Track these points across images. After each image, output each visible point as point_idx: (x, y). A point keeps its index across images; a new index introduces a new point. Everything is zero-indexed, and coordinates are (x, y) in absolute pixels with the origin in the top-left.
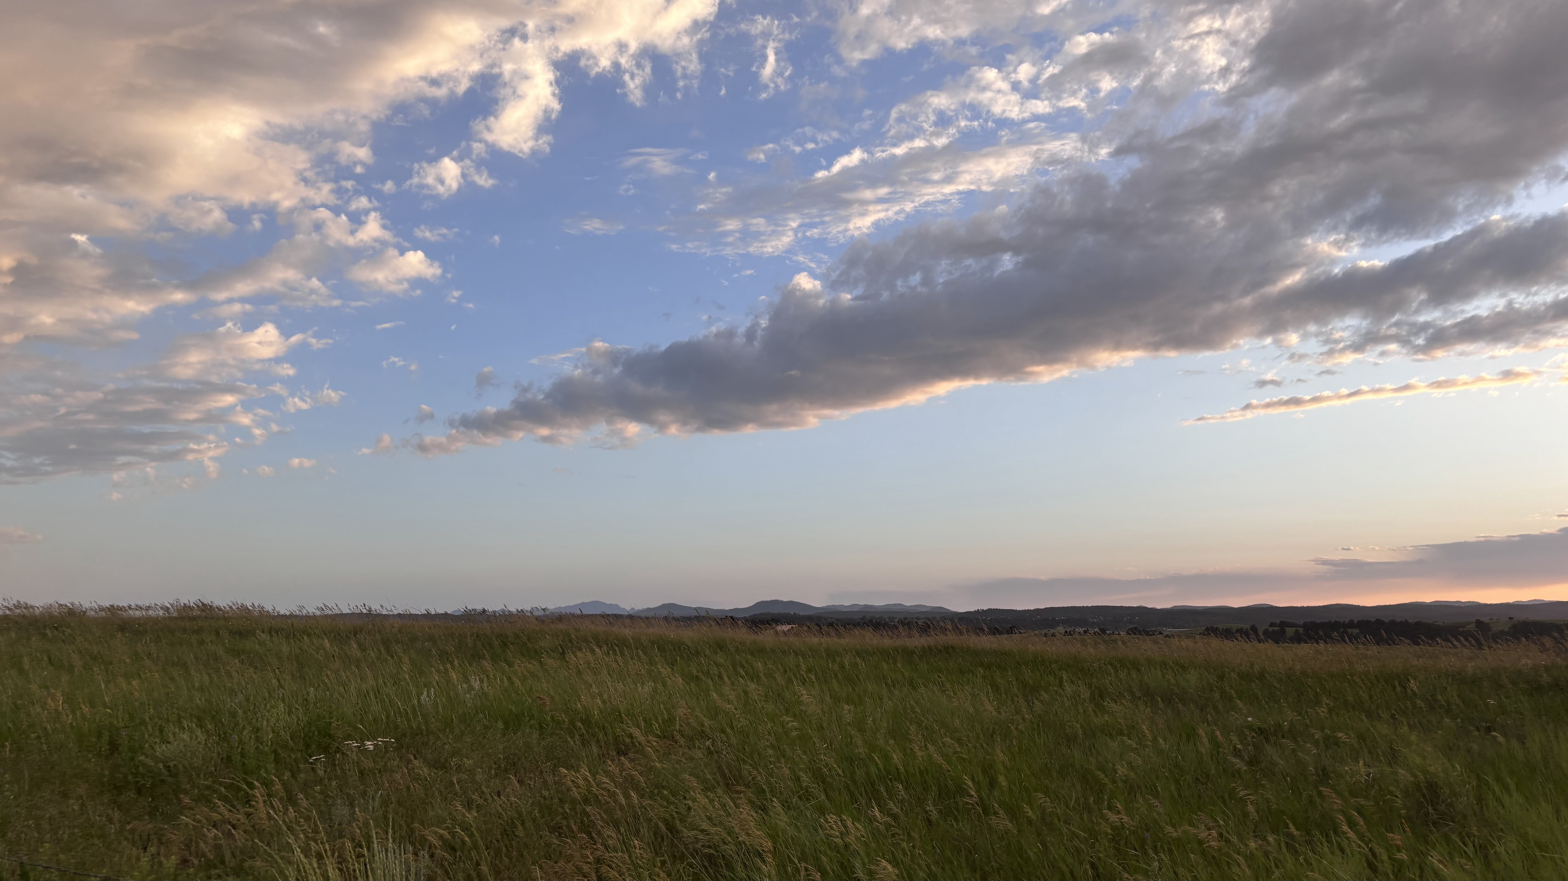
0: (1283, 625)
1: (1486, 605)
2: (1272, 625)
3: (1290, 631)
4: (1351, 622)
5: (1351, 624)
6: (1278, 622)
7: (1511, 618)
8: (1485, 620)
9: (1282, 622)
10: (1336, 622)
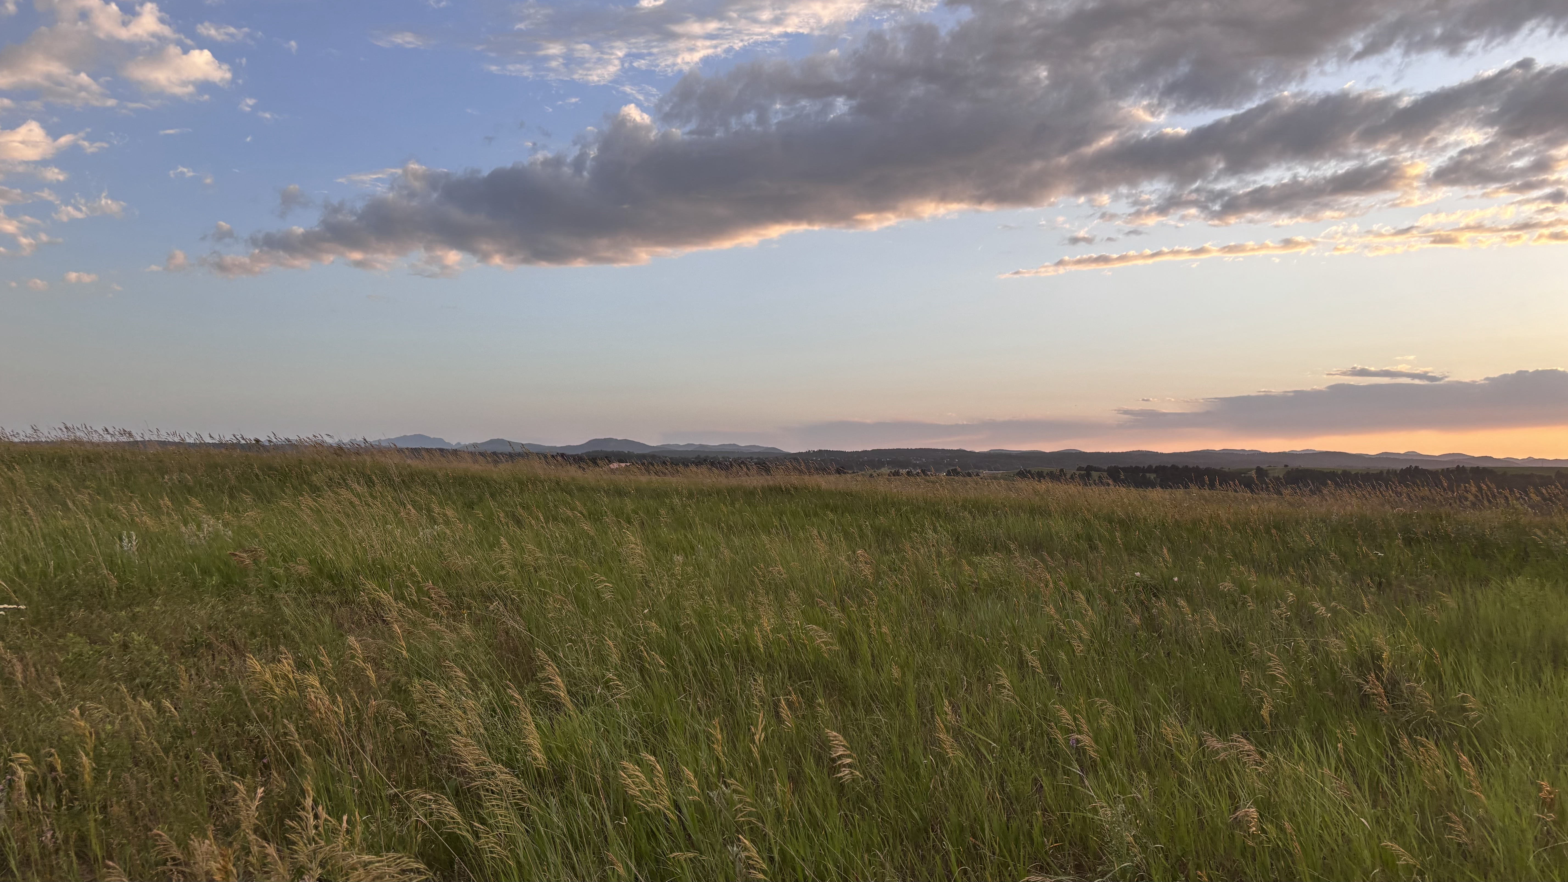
0: (1089, 469)
1: (1266, 453)
2: (1080, 469)
3: (1095, 474)
4: (1151, 467)
5: (1150, 469)
6: (1085, 466)
7: (1286, 466)
8: (1264, 467)
9: (1088, 466)
10: (1137, 467)
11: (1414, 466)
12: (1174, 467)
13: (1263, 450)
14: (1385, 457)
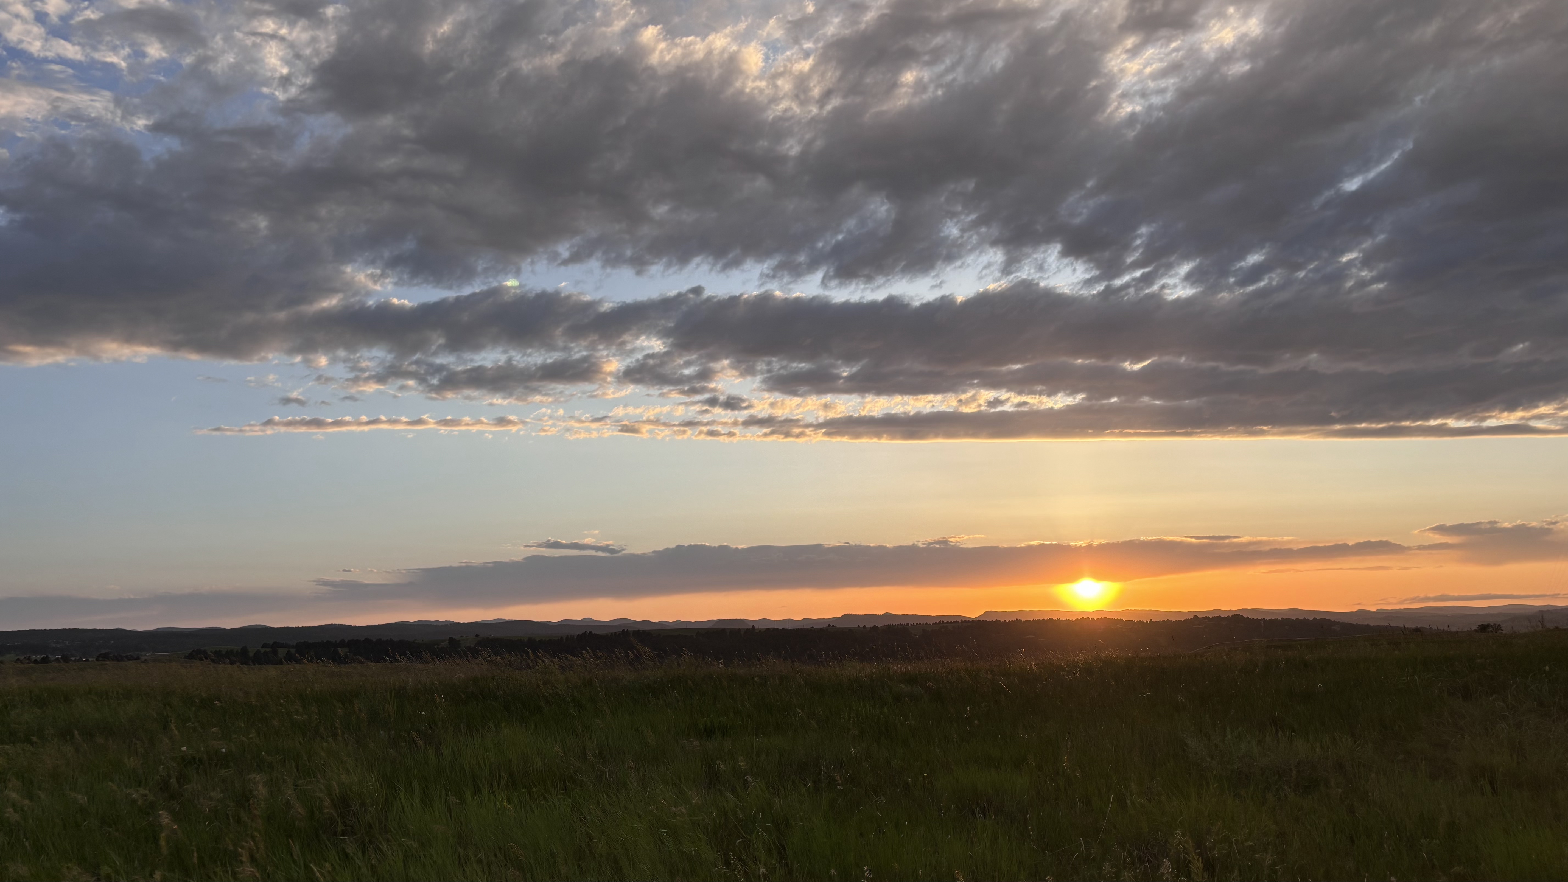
0: (276, 646)
1: (459, 624)
2: (264, 646)
3: (282, 653)
4: (342, 641)
5: (342, 644)
6: (271, 643)
7: (477, 636)
8: (457, 637)
9: (275, 643)
10: (327, 642)
11: (588, 631)
12: (367, 640)
13: (456, 620)
14: (566, 624)
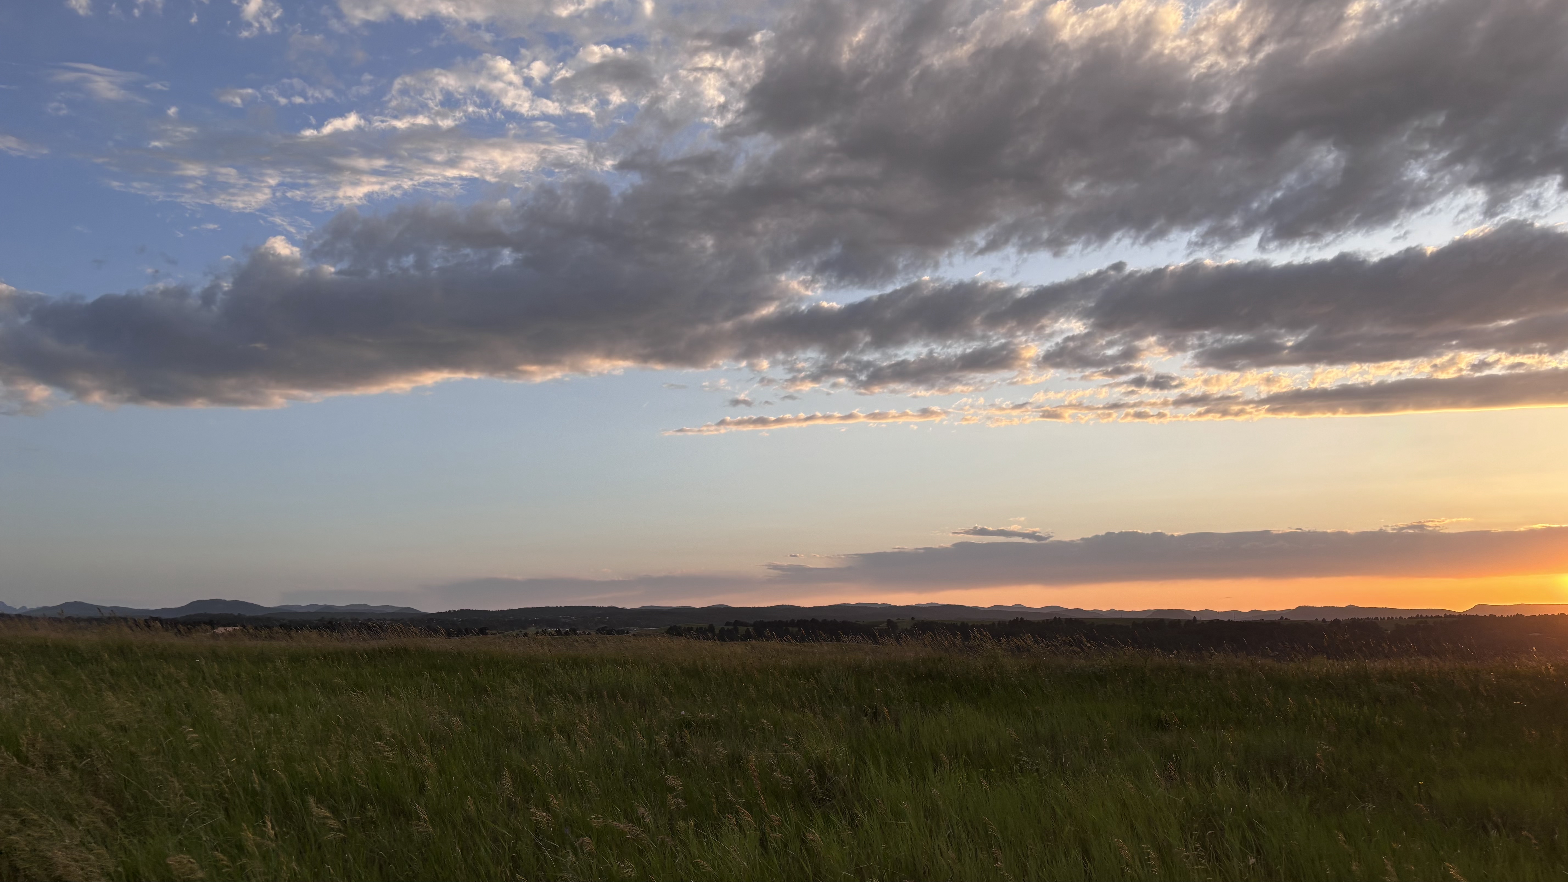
1: (896, 606)
2: (728, 624)
3: (742, 630)
4: (793, 621)
5: (792, 623)
6: (733, 621)
7: (914, 618)
8: (895, 619)
9: (736, 621)
10: (780, 622)
11: (1019, 618)
12: (814, 621)
13: (893, 603)
14: (996, 610)
